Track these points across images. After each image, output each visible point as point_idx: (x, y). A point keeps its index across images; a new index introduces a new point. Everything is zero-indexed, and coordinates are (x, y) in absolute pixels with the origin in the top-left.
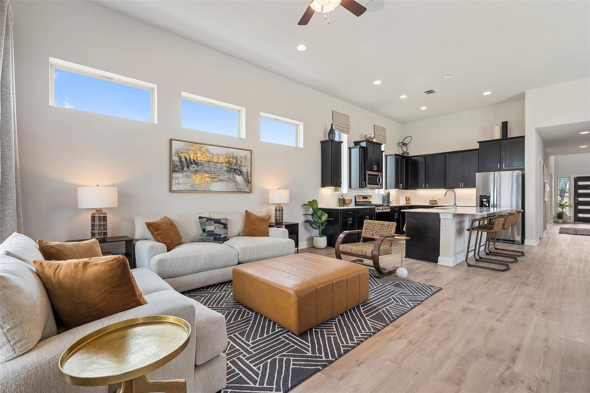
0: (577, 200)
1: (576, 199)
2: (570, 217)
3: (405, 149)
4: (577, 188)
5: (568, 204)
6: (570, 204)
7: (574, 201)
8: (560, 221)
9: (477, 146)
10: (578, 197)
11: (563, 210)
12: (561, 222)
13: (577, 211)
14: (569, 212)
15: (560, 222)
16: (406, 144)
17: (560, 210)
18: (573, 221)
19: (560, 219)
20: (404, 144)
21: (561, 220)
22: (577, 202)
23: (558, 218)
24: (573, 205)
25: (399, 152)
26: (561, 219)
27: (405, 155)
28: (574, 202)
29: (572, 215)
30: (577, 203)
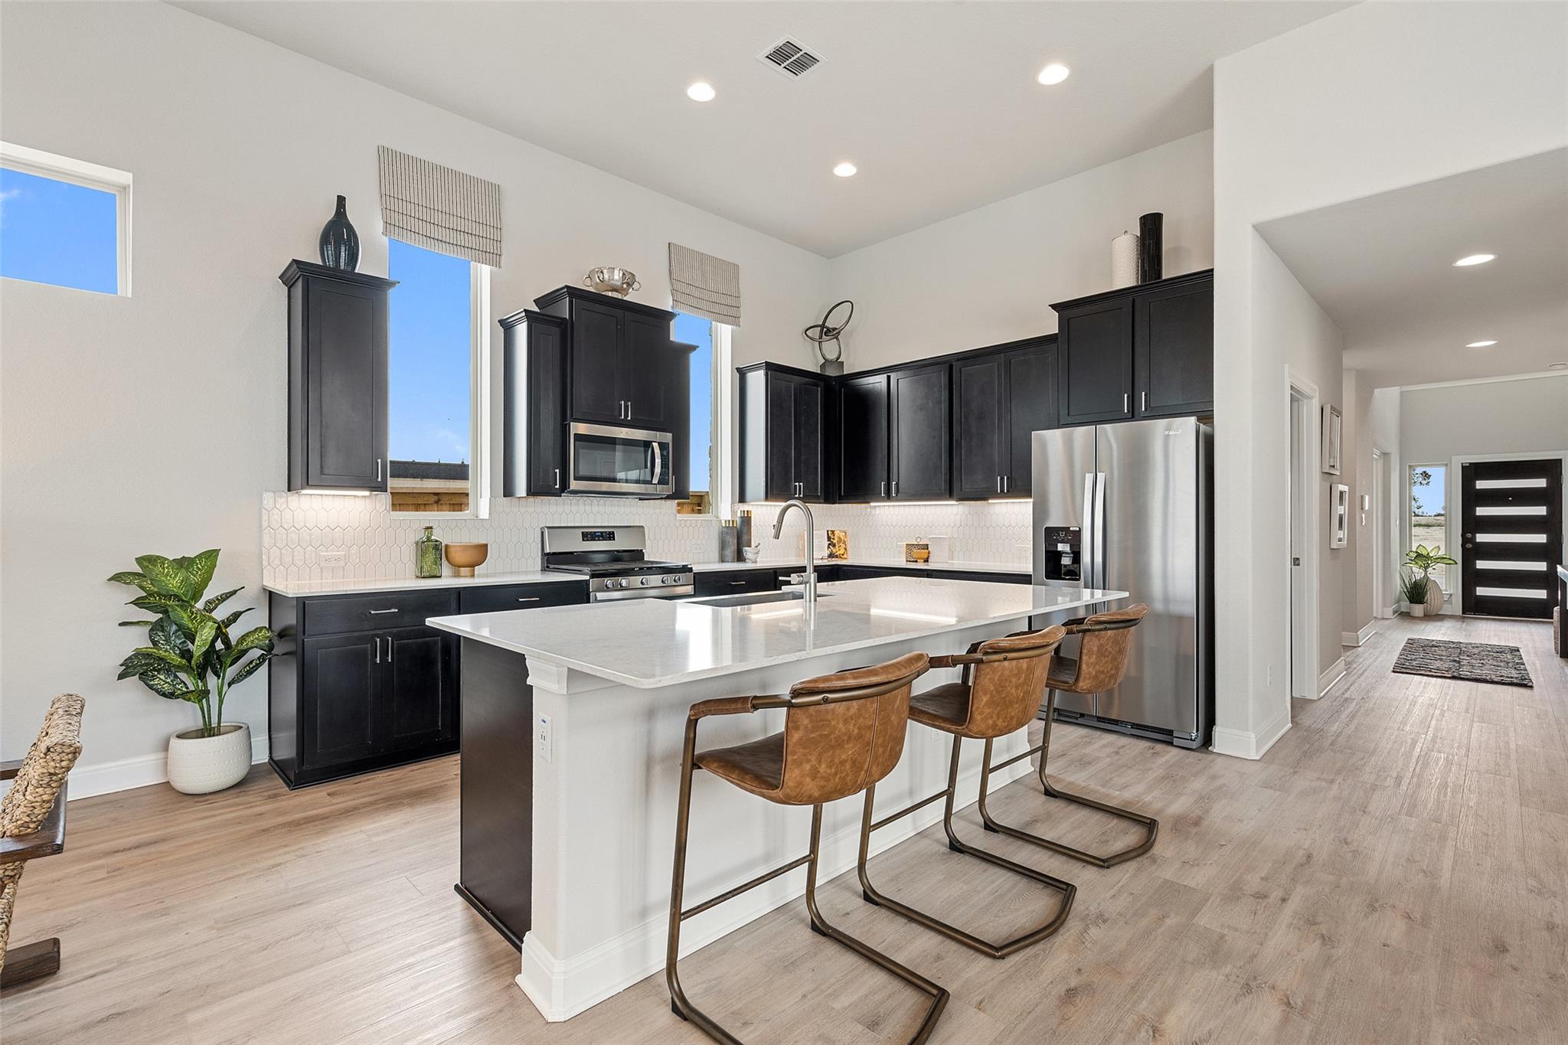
0: (1473, 540)
1: (1469, 535)
2: (1451, 595)
3: (830, 349)
4: (1471, 498)
5: (1442, 553)
6: (1450, 552)
7: (1460, 542)
8: (1418, 610)
9: (1050, 325)
10: (1475, 532)
11: (1426, 573)
12: (1421, 614)
13: (1471, 578)
14: (1447, 582)
15: (1416, 615)
16: (836, 329)
17: (1418, 573)
18: (1459, 612)
19: (1417, 603)
20: (829, 330)
21: (1421, 606)
22: (1471, 546)
23: (1411, 602)
24: (1458, 556)
25: (805, 358)
26: (1421, 602)
27: (831, 372)
28: (1463, 546)
29: (1457, 589)
30: (1472, 552)
